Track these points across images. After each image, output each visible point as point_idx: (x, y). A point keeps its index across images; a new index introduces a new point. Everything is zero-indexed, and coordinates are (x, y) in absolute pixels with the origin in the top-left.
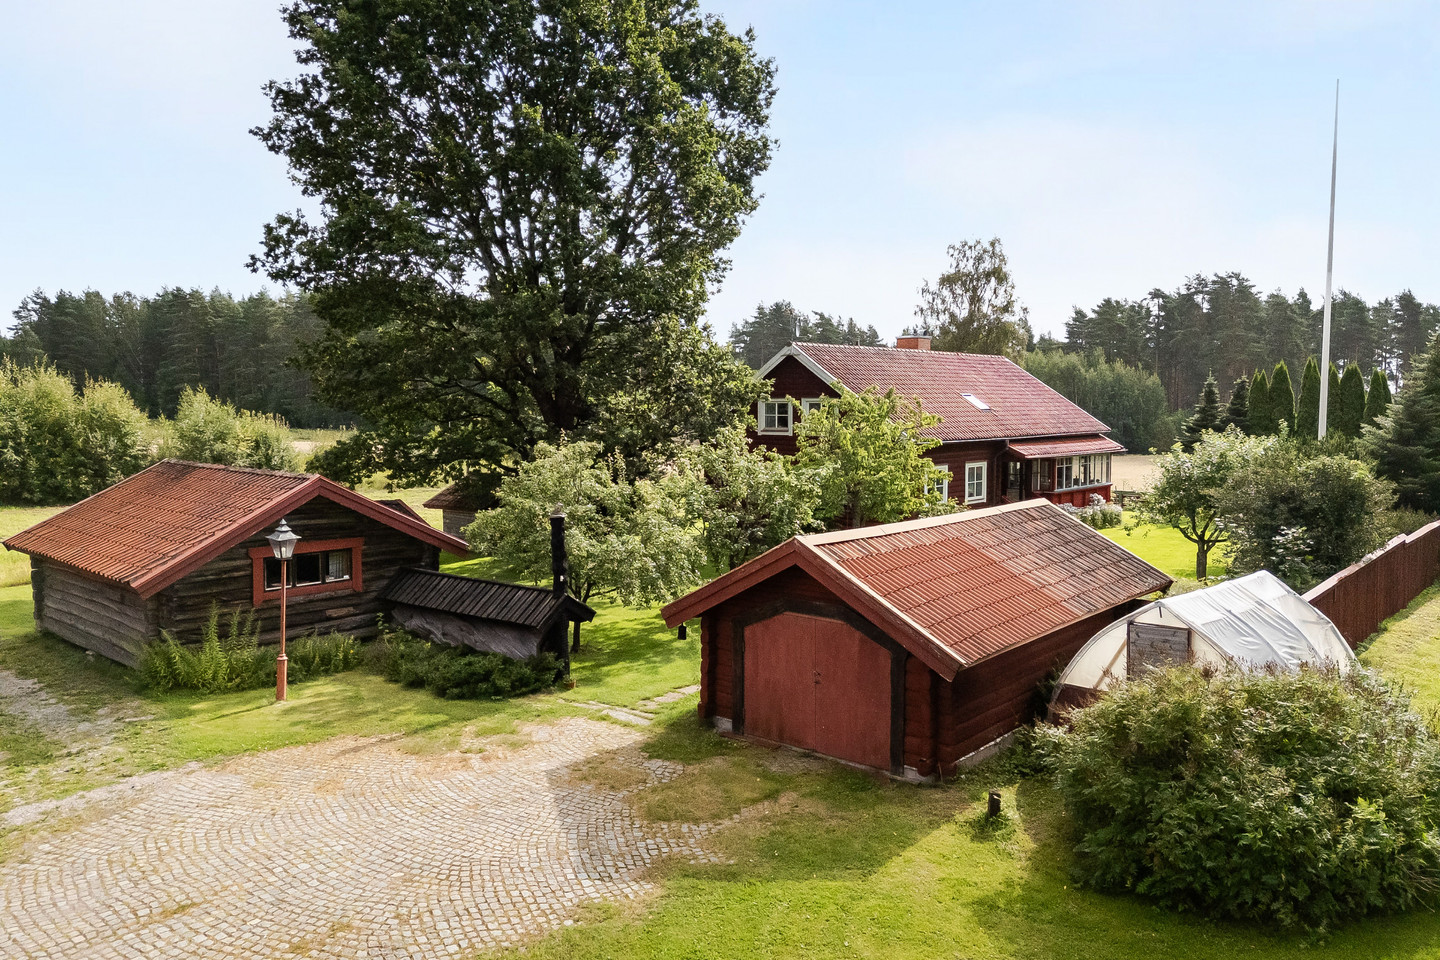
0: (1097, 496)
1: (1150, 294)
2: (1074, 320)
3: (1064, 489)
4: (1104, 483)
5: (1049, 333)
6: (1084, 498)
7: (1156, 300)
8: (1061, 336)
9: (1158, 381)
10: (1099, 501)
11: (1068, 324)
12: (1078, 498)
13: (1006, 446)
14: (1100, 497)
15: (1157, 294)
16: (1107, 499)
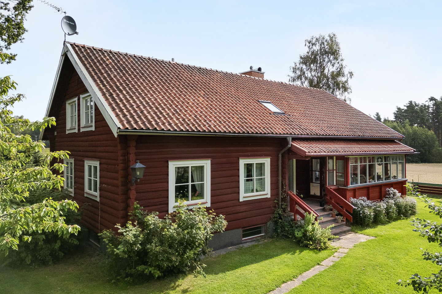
0: (392, 190)
1: (429, 99)
2: (397, 111)
3: (359, 184)
4: (400, 178)
5: (388, 118)
6: (381, 192)
7: (432, 102)
8: (392, 118)
9: (433, 133)
10: (394, 194)
11: (395, 114)
12: (374, 193)
13: (287, 143)
14: (396, 191)
15: (432, 99)
16: (403, 191)
